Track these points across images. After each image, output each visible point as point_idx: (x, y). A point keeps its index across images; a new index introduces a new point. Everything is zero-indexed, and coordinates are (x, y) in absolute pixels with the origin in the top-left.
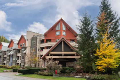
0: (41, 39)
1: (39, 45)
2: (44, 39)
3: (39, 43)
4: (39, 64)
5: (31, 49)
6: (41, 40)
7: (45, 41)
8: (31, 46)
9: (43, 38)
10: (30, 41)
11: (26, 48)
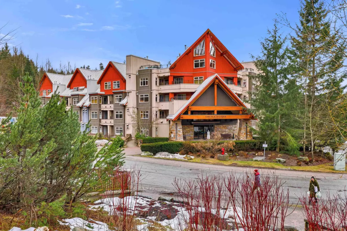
0: (161, 75)
1: (156, 89)
2: (169, 76)
3: (156, 84)
4: (156, 129)
5: (137, 96)
6: (159, 77)
7: (171, 79)
8: (137, 90)
9: (166, 72)
10: (133, 78)
11: (125, 93)
